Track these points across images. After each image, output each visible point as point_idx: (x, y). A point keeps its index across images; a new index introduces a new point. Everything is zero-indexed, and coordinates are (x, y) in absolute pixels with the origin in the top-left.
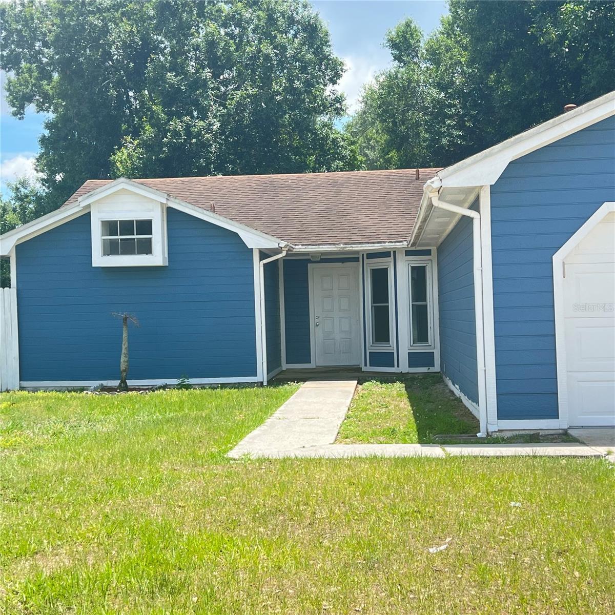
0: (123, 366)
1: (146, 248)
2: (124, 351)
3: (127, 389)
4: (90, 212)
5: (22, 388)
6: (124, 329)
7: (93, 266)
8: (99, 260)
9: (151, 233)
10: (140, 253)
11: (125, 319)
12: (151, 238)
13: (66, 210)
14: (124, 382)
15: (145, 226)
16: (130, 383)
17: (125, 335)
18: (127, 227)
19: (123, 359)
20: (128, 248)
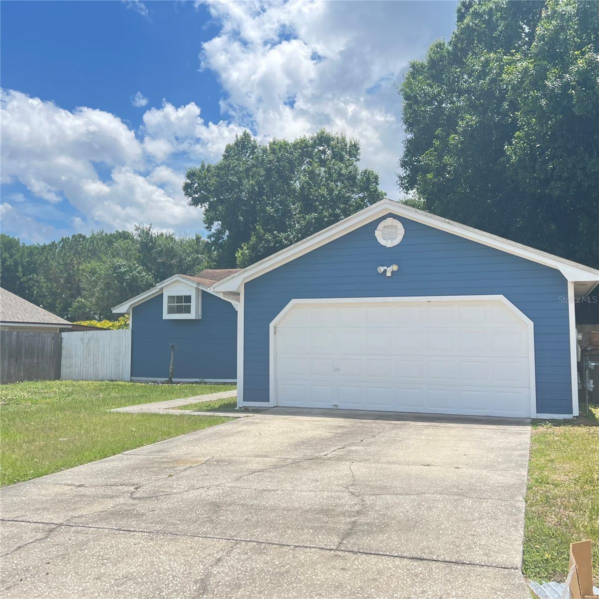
0: (170, 371)
1: (187, 310)
2: (171, 363)
3: (172, 383)
4: (163, 293)
5: (131, 381)
6: (172, 352)
7: (163, 319)
8: (166, 316)
9: (191, 303)
10: (186, 312)
11: (172, 347)
12: (190, 305)
13: (152, 290)
14: (170, 379)
15: (188, 299)
16: (173, 380)
17: (172, 355)
18: (179, 299)
19: (171, 367)
20: (179, 310)
